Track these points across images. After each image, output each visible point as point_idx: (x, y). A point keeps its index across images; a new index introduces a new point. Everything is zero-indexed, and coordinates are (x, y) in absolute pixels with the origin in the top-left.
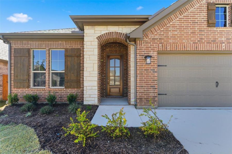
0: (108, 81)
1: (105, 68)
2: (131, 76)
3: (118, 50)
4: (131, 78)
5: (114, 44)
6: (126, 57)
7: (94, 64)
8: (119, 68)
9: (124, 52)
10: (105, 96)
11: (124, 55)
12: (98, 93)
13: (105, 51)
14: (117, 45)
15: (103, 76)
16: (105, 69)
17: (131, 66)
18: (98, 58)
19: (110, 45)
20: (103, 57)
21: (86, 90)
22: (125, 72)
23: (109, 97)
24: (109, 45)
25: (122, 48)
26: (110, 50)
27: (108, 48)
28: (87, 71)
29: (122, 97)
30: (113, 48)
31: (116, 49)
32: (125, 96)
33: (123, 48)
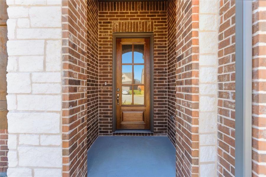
0: (118, 95)
1: (110, 66)
2: (202, 91)
3: (140, 23)
4: (201, 98)
5: (130, 10)
6: (158, 41)
7: (46, 43)
8: (143, 66)
9: (155, 28)
10: (111, 132)
11: (156, 35)
12: (64, 161)
13: (111, 26)
14: (137, 13)
15: (106, 84)
16: (109, 68)
17: (201, 51)
18: (63, 19)
19: (123, 13)
20: (106, 41)
21: (16, 150)
22: (156, 76)
23: (120, 134)
24: (121, 13)
25: (148, 19)
26: (123, 23)
27: (117, 19)
28: (18, 71)
29: (149, 134)
30: (128, 19)
31: (136, 21)
32: (157, 133)
33: (152, 19)
